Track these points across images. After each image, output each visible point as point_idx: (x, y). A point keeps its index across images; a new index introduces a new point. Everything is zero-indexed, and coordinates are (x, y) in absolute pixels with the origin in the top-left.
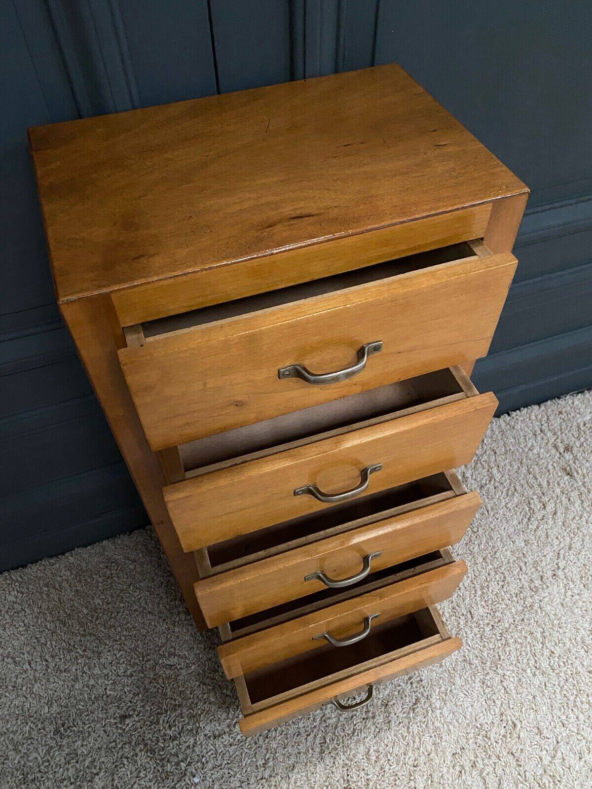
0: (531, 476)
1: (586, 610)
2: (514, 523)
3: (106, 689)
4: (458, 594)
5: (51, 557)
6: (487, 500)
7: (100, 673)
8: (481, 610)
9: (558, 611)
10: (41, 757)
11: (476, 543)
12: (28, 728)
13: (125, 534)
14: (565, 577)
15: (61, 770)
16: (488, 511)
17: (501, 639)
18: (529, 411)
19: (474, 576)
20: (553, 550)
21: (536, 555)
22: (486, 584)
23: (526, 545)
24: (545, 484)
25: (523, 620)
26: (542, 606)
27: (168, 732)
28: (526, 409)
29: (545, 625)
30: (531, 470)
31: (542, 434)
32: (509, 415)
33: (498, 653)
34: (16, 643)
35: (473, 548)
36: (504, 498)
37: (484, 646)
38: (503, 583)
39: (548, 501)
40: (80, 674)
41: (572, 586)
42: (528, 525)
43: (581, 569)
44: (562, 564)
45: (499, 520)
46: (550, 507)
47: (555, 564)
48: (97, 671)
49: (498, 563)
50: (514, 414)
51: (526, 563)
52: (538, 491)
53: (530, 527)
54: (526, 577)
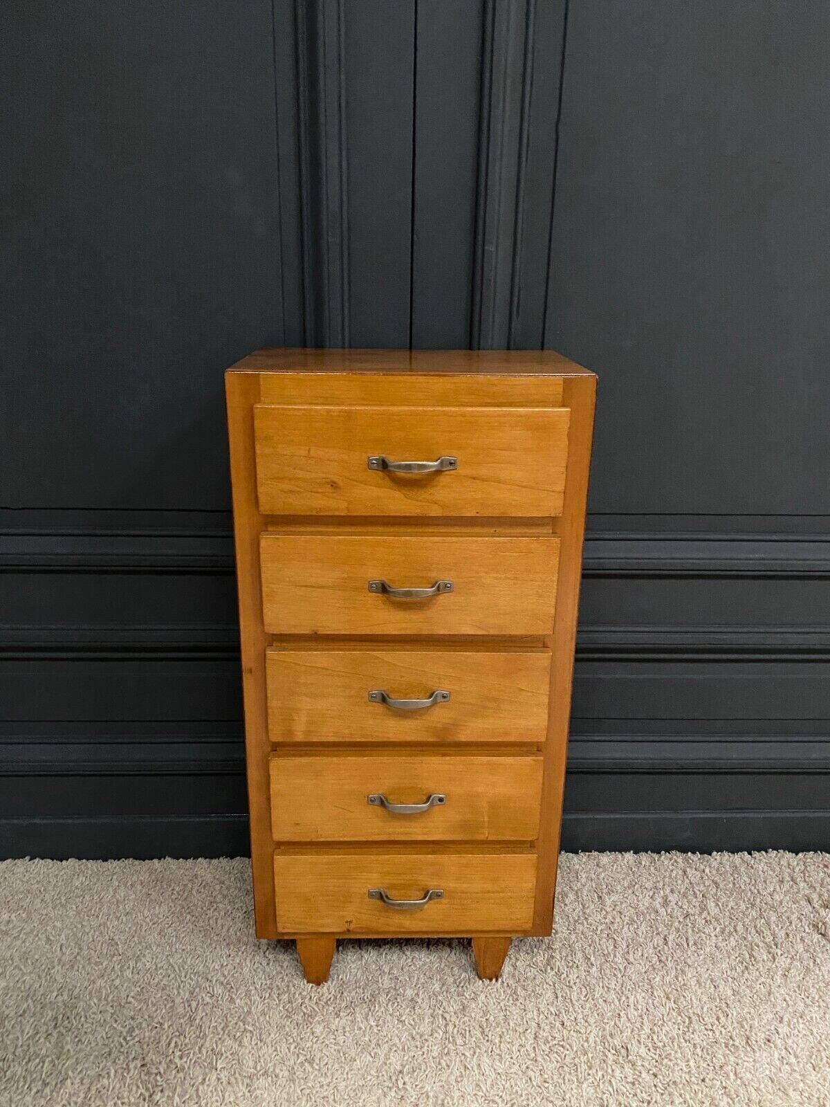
0: (763, 921)
1: (809, 1098)
2: (723, 966)
3: (128, 996)
4: (615, 1023)
6: (690, 931)
7: (130, 976)
8: (643, 1051)
9: (762, 1086)
10: (23, 1039)
11: (659, 973)
12: (25, 1006)
14: (786, 1049)
15: (38, 1060)
16: (688, 943)
17: (662, 1094)
18: (779, 855)
19: (645, 1010)
20: (774, 1011)
21: (746, 1010)
22: (660, 1022)
23: (733, 995)
24: (781, 934)
25: (703, 1080)
26: (738, 1071)
27: (177, 1060)
28: (775, 852)
29: (737, 1096)
30: (765, 914)
31: (791, 883)
32: (750, 854)
34: (58, 924)
35: (654, 979)
36: (716, 936)
37: (635, 1095)
38: (686, 1029)
39: (781, 955)
40: (109, 970)
41: (793, 1060)
42: (744, 973)
43: (813, 1044)
44: (784, 1029)
45: (701, 957)
46: (783, 962)
47: (772, 1028)
48: (128, 973)
49: (684, 1004)
50: (756, 854)
51: (728, 1015)
52: (769, 939)
53: (746, 975)
54: (724, 1031)
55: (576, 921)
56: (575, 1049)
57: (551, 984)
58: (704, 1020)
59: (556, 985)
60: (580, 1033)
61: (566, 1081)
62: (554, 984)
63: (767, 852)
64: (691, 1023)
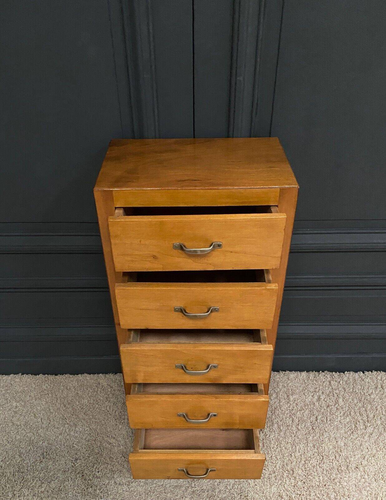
0: (364, 409)
1: (371, 494)
2: (342, 432)
3: (73, 443)
4: (289, 459)
5: (71, 374)
6: (329, 414)
7: (73, 434)
8: (300, 472)
9: (351, 488)
10: (30, 463)
11: (312, 435)
12: (29, 448)
13: (113, 373)
14: (364, 471)
15: (37, 473)
16: (327, 420)
17: (306, 491)
18: (378, 373)
19: (303, 452)
20: (362, 453)
21: (349, 453)
22: (309, 459)
23: (344, 446)
24: (372, 416)
25: (325, 485)
26: (341, 482)
27: (97, 473)
28: (376, 372)
29: (339, 493)
30: (365, 406)
31: (381, 389)
32: (364, 373)
33: (302, 497)
34: (39, 408)
35: (309, 438)
36: (340, 416)
37: (294, 491)
38: (320, 462)
39: (370, 426)
40: (64, 431)
41: (366, 477)
42: (351, 435)
43: (377, 470)
44: (365, 463)
45: (332, 427)
46: (370, 430)
47: (360, 462)
48: (72, 433)
49: (321, 450)
50: (366, 373)
51: (340, 455)
52: (365, 419)
53: (352, 436)
54: (337, 463)
55: (275, 408)
56: (270, 470)
57: (262, 440)
58: (329, 458)
59: (264, 441)
60: (273, 463)
61: (265, 485)
62: (263, 439)
63: (372, 372)
64: (323, 459)
